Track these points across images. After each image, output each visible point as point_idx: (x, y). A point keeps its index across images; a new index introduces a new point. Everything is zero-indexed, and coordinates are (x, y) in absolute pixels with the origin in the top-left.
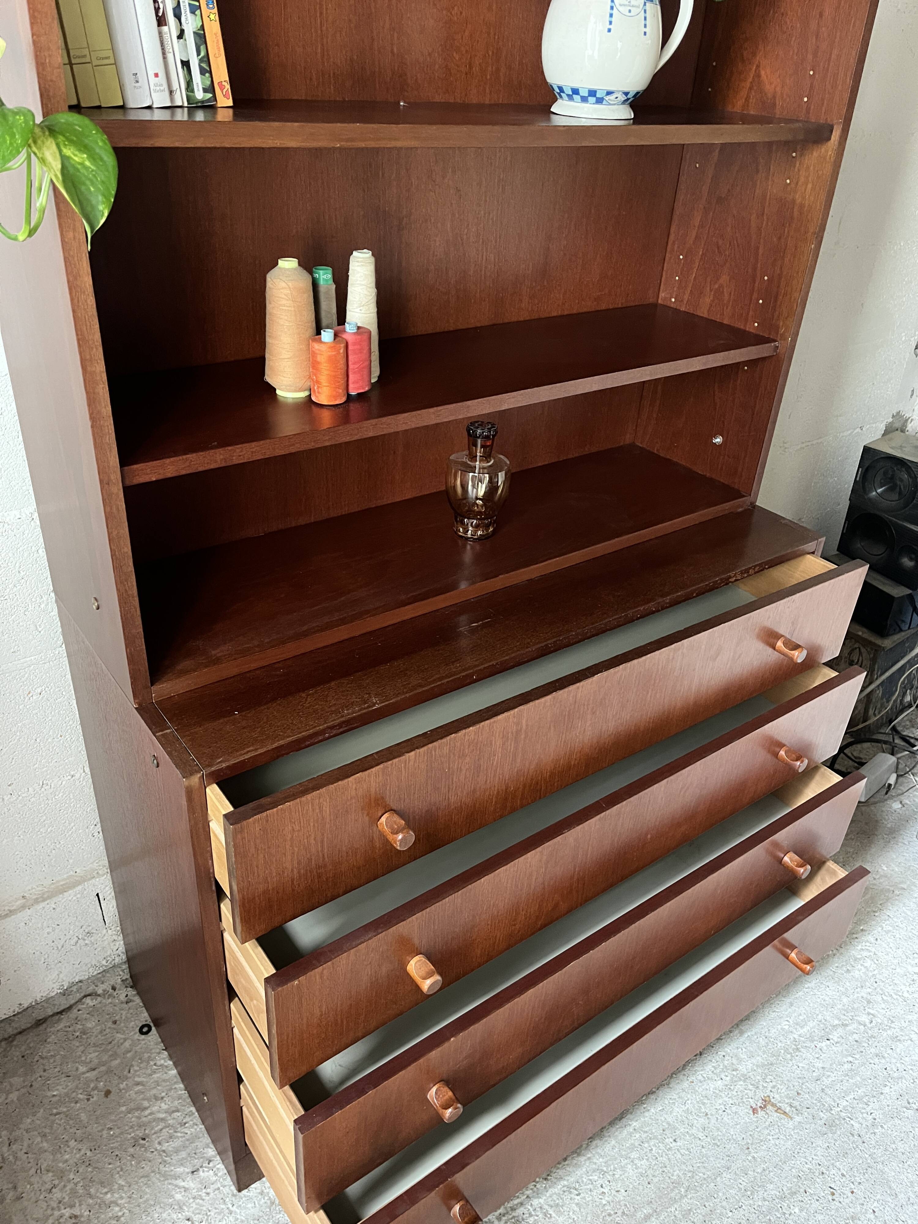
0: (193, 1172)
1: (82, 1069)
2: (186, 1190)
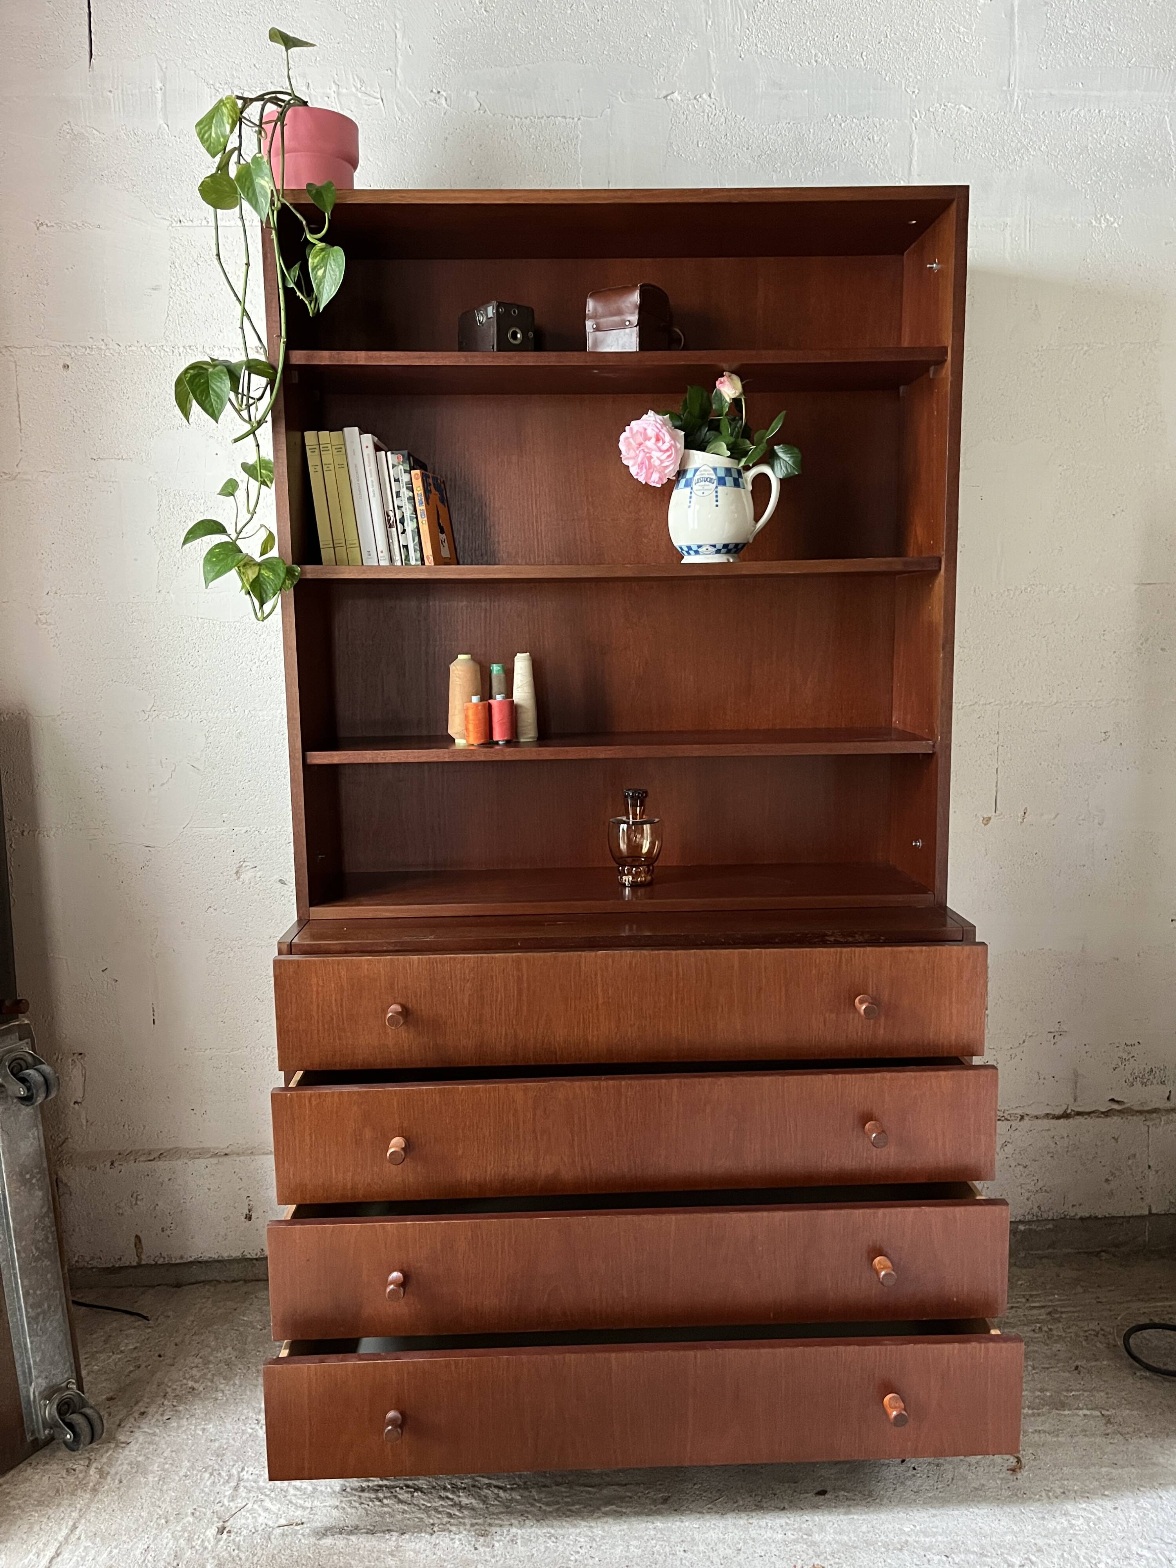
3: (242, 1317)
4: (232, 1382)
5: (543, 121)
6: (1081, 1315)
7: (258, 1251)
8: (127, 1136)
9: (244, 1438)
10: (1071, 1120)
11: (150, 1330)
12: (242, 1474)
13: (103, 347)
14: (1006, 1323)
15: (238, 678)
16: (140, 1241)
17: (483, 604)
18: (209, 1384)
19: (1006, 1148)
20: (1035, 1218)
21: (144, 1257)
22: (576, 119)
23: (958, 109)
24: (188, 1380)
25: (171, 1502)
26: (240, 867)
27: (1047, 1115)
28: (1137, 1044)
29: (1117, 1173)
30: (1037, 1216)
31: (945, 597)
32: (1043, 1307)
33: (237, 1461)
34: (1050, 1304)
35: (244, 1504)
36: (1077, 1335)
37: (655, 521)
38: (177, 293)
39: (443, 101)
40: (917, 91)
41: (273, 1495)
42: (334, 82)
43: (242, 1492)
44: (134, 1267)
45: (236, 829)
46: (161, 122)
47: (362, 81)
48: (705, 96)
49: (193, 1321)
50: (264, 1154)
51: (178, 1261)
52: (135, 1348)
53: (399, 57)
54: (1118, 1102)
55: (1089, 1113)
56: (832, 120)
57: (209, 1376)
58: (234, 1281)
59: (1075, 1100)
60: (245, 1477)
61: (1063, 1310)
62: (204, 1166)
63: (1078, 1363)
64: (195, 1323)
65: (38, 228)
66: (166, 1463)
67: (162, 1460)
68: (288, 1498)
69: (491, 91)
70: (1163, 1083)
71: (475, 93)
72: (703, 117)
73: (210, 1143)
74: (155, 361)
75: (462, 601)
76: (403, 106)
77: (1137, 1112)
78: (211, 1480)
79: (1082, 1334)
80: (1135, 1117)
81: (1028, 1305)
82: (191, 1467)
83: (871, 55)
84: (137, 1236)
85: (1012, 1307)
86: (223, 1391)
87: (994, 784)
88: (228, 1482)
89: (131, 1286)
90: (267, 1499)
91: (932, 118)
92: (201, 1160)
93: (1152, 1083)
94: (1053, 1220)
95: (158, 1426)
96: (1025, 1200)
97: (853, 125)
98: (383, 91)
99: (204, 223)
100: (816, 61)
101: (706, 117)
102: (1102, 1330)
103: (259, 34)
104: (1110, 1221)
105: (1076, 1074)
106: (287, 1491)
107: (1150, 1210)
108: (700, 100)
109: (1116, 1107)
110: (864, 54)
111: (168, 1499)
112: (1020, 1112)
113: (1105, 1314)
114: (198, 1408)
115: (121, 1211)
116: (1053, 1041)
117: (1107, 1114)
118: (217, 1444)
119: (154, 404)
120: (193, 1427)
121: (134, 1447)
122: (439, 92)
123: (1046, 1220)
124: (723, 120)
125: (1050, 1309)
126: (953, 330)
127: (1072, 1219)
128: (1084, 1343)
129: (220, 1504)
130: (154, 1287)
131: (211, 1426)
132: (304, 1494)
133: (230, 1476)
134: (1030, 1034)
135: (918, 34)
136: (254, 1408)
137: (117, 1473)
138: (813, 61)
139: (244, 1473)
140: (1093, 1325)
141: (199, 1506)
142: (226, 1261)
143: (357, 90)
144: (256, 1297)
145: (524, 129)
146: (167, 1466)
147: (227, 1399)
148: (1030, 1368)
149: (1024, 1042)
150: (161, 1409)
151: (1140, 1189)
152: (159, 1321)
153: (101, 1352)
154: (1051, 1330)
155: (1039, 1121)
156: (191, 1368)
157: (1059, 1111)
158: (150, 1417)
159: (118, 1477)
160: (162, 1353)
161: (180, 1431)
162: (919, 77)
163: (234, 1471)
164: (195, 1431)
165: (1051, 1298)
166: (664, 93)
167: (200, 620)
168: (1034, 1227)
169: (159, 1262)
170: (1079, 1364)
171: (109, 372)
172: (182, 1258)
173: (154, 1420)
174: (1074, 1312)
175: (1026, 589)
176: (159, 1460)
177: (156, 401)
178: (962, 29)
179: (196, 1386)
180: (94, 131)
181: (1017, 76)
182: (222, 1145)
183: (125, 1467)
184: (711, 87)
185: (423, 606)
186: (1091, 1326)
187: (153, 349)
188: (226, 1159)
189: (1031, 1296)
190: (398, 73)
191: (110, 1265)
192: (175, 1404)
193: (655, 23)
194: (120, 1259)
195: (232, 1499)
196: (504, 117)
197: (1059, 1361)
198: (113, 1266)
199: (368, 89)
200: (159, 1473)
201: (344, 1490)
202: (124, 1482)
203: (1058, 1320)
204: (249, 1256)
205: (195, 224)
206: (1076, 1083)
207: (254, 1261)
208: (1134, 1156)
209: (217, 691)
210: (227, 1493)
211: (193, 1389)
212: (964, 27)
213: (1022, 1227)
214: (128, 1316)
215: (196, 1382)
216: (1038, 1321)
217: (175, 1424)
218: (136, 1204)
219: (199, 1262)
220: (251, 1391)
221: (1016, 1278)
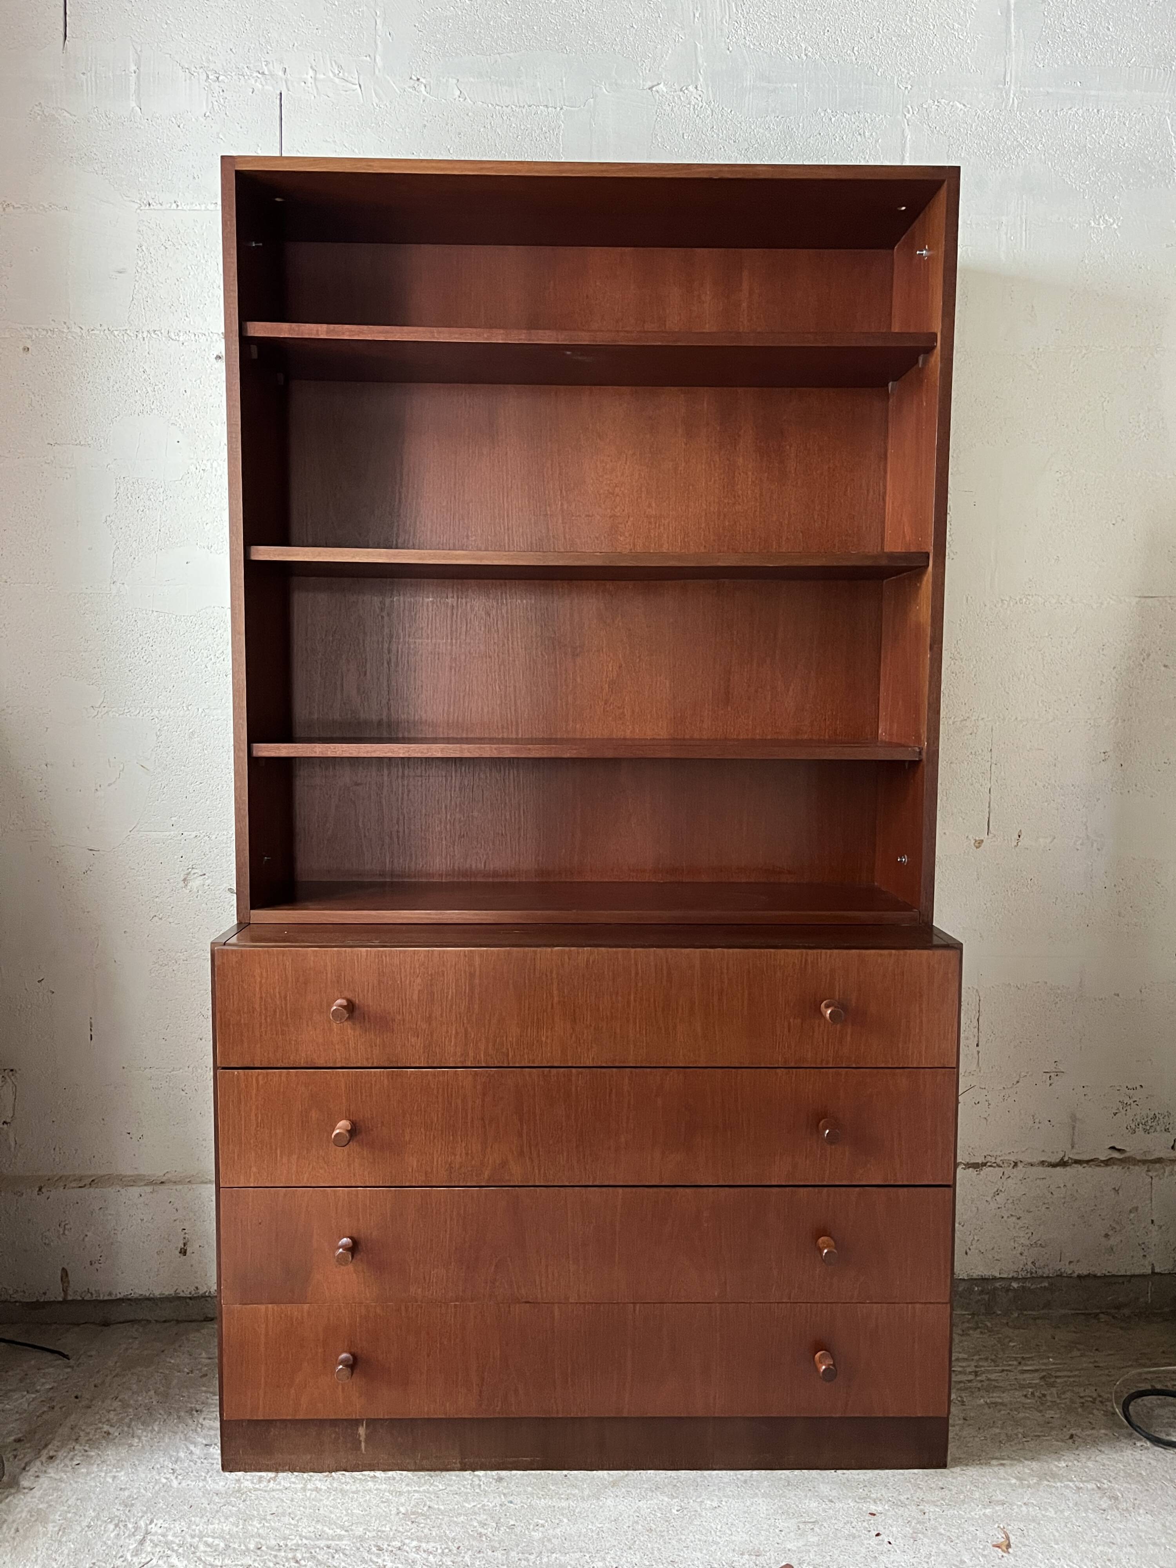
0: (206, 1445)
1: (204, 1355)
2: (191, 1453)
3: (168, 1360)
4: (150, 1428)
5: (524, 111)
6: (1077, 1379)
7: (192, 1289)
8: (57, 1160)
9: (157, 1488)
10: (1068, 1168)
11: (69, 1370)
12: (150, 1527)
13: (65, 330)
14: (996, 1387)
15: (193, 675)
16: (67, 1275)
17: (450, 600)
18: (126, 1429)
19: (997, 1197)
20: (1029, 1275)
21: (70, 1292)
22: (558, 109)
23: (952, 106)
24: (104, 1423)
25: (68, 1555)
26: (188, 874)
27: (1042, 1163)
28: (1138, 1087)
29: (1118, 1228)
30: (1031, 1273)
31: (933, 594)
32: (1036, 1371)
33: (146, 1513)
34: (1044, 1367)
35: (148, 1559)
36: (1072, 1401)
37: (631, 519)
38: (143, 277)
39: (423, 88)
40: (909, 87)
41: (181, 1550)
42: (311, 67)
43: (148, 1546)
44: (59, 1302)
45: (185, 833)
46: (133, 104)
47: (340, 67)
48: (691, 88)
49: (116, 1363)
50: (203, 1182)
51: (106, 1298)
52: (52, 1388)
53: (379, 43)
54: (1119, 1150)
55: (1088, 1162)
56: (822, 114)
57: (127, 1420)
58: (165, 1322)
59: (1073, 1147)
60: (153, 1531)
61: (1059, 1374)
62: (137, 1195)
63: (1072, 1431)
64: (118, 1364)
65: (4, 209)
66: (69, 1512)
67: (66, 1508)
68: (198, 1554)
69: (472, 79)
70: (1167, 1130)
71: (455, 81)
72: (689, 109)
73: (145, 1170)
74: (118, 345)
75: (428, 597)
76: (381, 92)
77: (1139, 1161)
78: (116, 1532)
79: (1078, 1400)
80: (1137, 1167)
81: (1020, 1368)
82: (96, 1517)
83: (863, 50)
84: (63, 1269)
85: (1003, 1371)
86: (139, 1438)
87: (988, 805)
88: (134, 1534)
89: (55, 1323)
90: (174, 1555)
91: (925, 114)
92: (134, 1188)
93: (1155, 1131)
94: (1048, 1277)
95: (65, 1472)
96: (1018, 1255)
97: (844, 120)
98: (361, 77)
99: (174, 206)
100: (806, 55)
101: (692, 109)
102: (1100, 1396)
103: (236, 18)
104: (1109, 1280)
105: (1074, 1118)
106: (196, 1548)
107: (1153, 1269)
108: (686, 91)
109: (1116, 1155)
110: (856, 49)
111: (66, 1552)
112: (1013, 1158)
113: (1104, 1379)
114: (111, 1454)
115: (47, 1242)
116: (1049, 1082)
117: (1107, 1163)
118: (127, 1493)
119: (115, 389)
120: (103, 1474)
121: (37, 1493)
122: (418, 79)
123: (1042, 1277)
124: (709, 112)
125: (1044, 1373)
126: (943, 317)
127: (1070, 1277)
128: (1080, 1410)
129: (122, 1559)
130: (78, 1325)
131: (123, 1473)
132: (216, 1550)
133: (137, 1528)
134: (1023, 1074)
135: (911, 29)
136: (171, 1457)
137: (14, 1521)
138: (803, 55)
139: (153, 1525)
140: (1090, 1392)
141: (98, 1560)
142: (157, 1299)
143: (335, 75)
144: (187, 1339)
145: (505, 118)
146: (69, 1515)
147: (143, 1447)
148: (1020, 1436)
149: (1018, 1082)
150: (72, 1453)
151: (1143, 1246)
152: (80, 1361)
153: (14, 1391)
154: (1044, 1395)
155: (1034, 1168)
156: (109, 1411)
157: (1055, 1159)
158: (58, 1461)
159: (15, 1526)
160: (79, 1394)
161: (88, 1478)
162: (912, 73)
163: (142, 1524)
164: (105, 1478)
165: (1045, 1361)
166: (649, 84)
167: (155, 614)
168: (1028, 1284)
169: (85, 1298)
170: (1074, 1432)
171: (70, 356)
172: (110, 1294)
173: (63, 1465)
174: (1069, 1377)
175: (1021, 599)
176: (62, 1508)
177: (117, 386)
178: (956, 26)
179: (111, 1430)
180: (66, 114)
181: (1013, 73)
182: (158, 1173)
183: (24, 1515)
184: (697, 79)
185: (388, 601)
186: (1088, 1392)
187: (116, 333)
188: (162, 1187)
189: (1023, 1358)
190: (377, 60)
191: (35, 1300)
192: (86, 1448)
193: (641, 14)
194: (45, 1294)
195: (136, 1553)
196: (485, 105)
197: (1052, 1428)
198: (38, 1301)
199: (346, 74)
200: (61, 1522)
201: (259, 1549)
202: (21, 1531)
203: (1052, 1385)
204: (182, 1294)
205: (164, 207)
206: (1074, 1128)
207: (188, 1300)
208: (1136, 1209)
209: (171, 687)
210: (131, 1547)
211: (109, 1433)
212: (959, 24)
213: (1015, 1285)
214: (48, 1354)
215: (111, 1426)
216: (1030, 1386)
217: (84, 1470)
218: (64, 1234)
219: (129, 1299)
220: (170, 1438)
221: (1008, 1340)
